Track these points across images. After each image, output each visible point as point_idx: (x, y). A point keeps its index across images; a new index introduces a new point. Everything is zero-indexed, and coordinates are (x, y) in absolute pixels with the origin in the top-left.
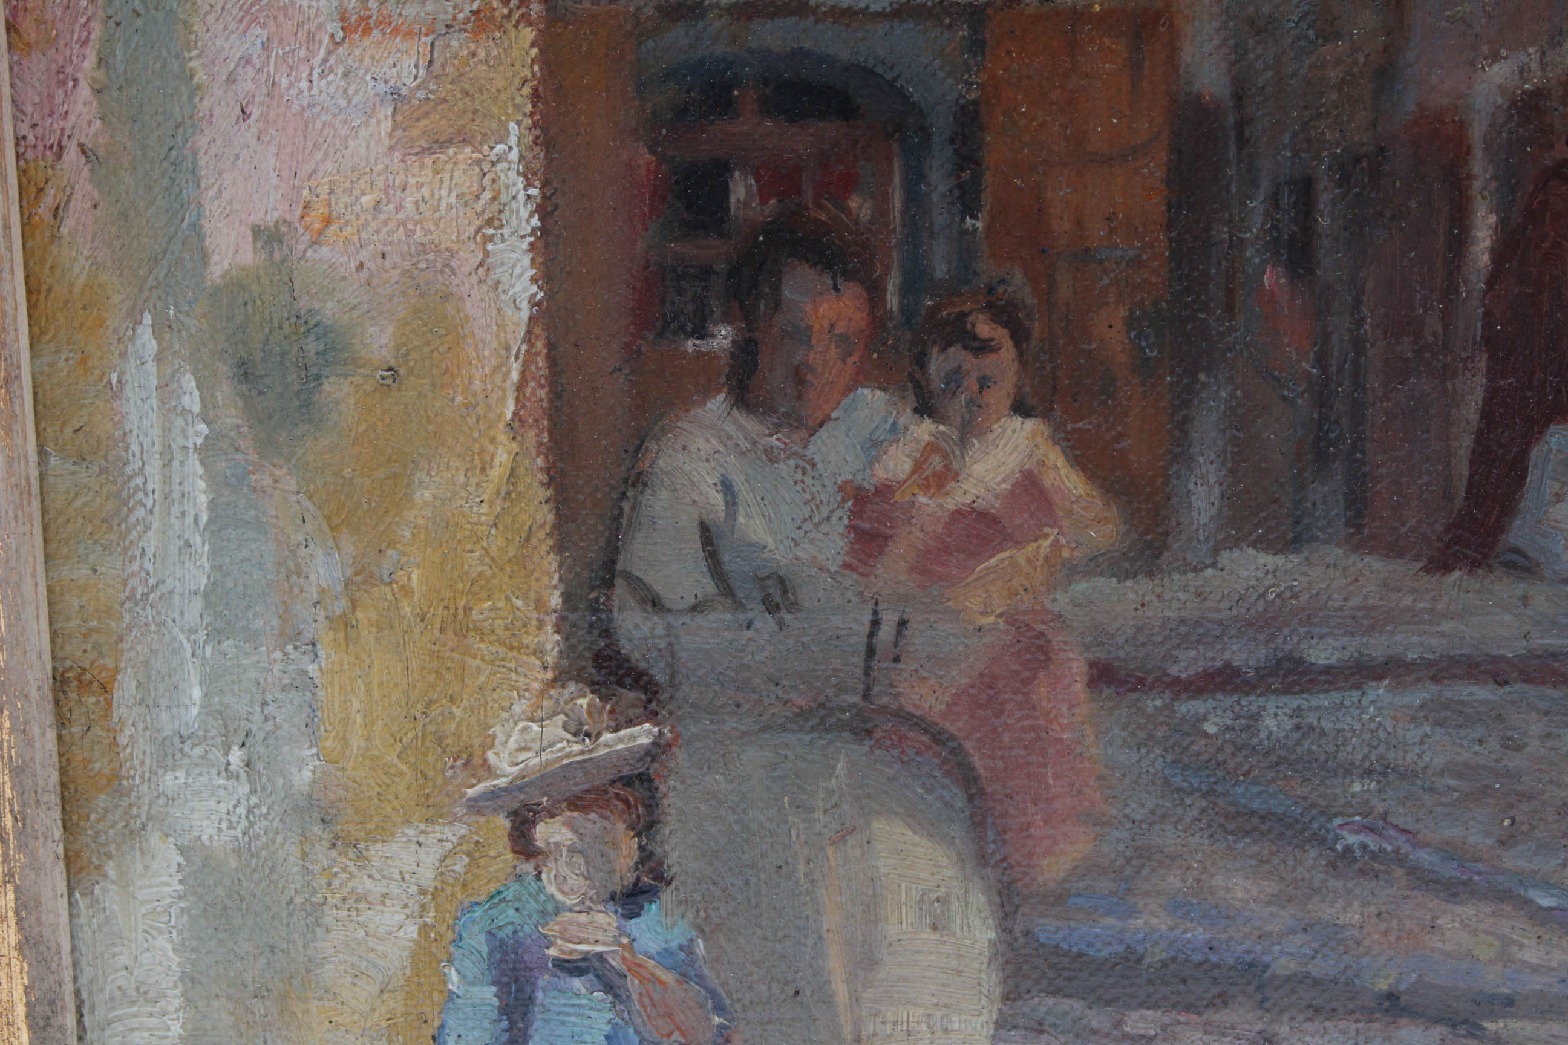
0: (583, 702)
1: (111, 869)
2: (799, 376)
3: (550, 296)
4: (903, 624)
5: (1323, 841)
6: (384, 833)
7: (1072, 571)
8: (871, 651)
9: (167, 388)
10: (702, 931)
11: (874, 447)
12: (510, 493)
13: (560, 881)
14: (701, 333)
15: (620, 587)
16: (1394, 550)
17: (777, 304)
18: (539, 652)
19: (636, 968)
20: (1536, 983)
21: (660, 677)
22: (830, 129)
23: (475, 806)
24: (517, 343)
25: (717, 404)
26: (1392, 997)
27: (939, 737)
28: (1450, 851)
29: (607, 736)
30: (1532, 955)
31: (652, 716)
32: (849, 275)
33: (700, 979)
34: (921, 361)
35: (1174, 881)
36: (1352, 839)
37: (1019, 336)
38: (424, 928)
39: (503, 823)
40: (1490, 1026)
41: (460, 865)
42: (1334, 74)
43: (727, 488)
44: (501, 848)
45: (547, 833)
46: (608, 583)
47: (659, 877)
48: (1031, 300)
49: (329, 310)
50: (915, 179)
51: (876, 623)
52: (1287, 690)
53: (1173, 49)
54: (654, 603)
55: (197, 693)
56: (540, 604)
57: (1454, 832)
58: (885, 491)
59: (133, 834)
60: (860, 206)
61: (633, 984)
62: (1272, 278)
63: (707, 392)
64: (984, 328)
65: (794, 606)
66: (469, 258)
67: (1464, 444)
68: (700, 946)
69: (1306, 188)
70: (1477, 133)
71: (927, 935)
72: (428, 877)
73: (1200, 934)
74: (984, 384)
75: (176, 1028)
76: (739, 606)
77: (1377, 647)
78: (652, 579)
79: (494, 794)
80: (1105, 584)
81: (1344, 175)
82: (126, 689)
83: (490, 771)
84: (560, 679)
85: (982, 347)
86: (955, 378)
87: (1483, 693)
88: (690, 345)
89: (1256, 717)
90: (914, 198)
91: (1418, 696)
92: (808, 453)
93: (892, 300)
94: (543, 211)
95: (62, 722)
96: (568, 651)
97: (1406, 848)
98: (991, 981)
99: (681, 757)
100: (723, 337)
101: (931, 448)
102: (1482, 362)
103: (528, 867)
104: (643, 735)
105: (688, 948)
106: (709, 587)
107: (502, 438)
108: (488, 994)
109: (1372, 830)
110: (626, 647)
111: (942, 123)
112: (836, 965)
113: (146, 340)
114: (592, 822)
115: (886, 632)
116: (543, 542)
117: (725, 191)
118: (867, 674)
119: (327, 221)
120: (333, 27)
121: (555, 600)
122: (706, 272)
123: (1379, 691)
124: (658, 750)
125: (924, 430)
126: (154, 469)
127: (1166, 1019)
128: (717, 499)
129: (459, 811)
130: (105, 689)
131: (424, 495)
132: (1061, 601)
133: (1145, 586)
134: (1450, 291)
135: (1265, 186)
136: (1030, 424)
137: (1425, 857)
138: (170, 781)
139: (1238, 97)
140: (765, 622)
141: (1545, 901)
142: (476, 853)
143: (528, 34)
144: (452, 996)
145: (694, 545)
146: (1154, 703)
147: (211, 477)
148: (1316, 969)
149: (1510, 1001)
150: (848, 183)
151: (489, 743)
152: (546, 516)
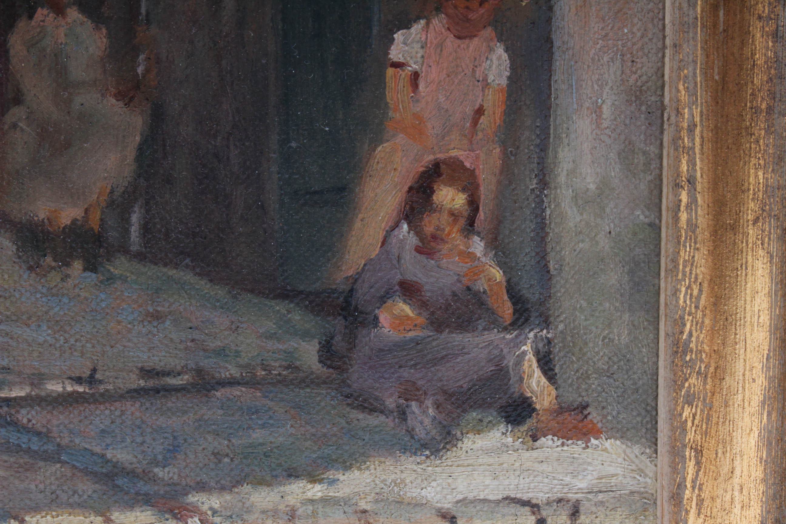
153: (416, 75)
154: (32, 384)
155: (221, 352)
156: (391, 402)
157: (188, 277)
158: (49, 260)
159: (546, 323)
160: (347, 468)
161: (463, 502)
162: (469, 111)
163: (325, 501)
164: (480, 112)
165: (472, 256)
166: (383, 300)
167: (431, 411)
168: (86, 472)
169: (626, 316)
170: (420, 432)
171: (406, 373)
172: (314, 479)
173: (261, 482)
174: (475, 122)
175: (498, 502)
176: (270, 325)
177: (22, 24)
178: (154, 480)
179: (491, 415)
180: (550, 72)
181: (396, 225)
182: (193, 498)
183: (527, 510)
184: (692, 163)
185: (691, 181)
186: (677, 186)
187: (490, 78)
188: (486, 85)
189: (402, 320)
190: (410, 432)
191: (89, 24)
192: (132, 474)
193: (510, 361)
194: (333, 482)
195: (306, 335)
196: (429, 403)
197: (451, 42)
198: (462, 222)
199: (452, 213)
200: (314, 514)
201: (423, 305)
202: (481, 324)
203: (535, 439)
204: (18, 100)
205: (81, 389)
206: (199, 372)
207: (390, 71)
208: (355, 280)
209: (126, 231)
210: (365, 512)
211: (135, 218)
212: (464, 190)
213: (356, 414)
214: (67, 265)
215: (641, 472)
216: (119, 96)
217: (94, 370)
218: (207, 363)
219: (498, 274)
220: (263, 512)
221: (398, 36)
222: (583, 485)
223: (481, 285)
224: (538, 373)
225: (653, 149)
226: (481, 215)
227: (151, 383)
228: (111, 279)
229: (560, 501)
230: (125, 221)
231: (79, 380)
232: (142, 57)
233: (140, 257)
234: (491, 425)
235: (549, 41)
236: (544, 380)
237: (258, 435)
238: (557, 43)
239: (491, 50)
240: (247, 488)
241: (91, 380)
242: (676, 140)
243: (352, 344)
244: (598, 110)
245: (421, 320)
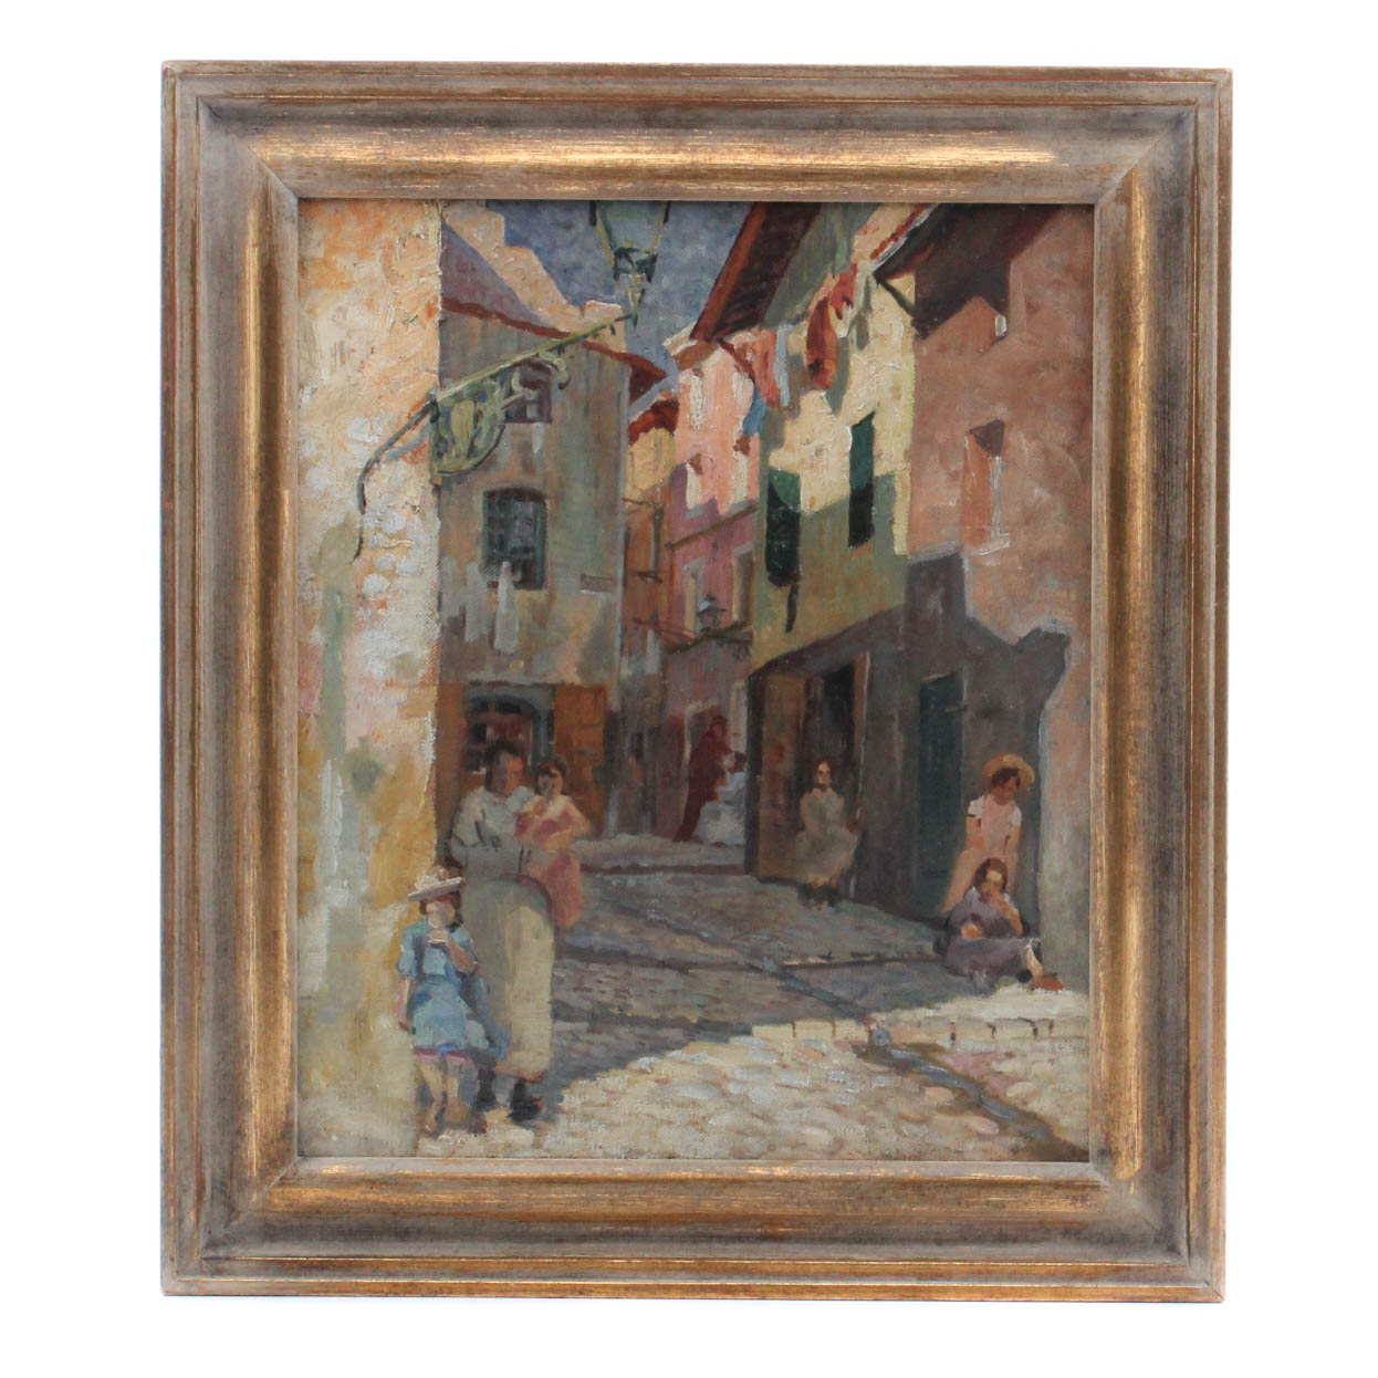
0: (442, 871)
1: (309, 914)
2: (504, 783)
3: (438, 757)
4: (530, 852)
5: (645, 916)
6: (385, 906)
7: (577, 838)
8: (521, 859)
9: (334, 780)
10: (473, 938)
11: (523, 803)
12: (424, 812)
13: (434, 922)
14: (478, 769)
15: (453, 839)
16: (665, 836)
17: (498, 762)
18: (429, 855)
19: (453, 946)
20: (701, 959)
21: (463, 863)
22: (513, 716)
23: (411, 899)
24: (428, 772)
25: (482, 788)
26: (663, 962)
27: (538, 883)
28: (679, 920)
29: (448, 881)
30: (701, 951)
31: (460, 875)
32: (517, 755)
33: (472, 952)
34: (537, 779)
35: (603, 926)
36: (652, 916)
37: (563, 774)
38: (395, 934)
39: (418, 904)
40: (690, 971)
41: (405, 916)
42: (648, 706)
43: (483, 812)
44: (418, 913)
45: (431, 907)
46: (450, 838)
47: (461, 922)
48: (565, 762)
49: (378, 761)
50: (536, 730)
51: (522, 852)
52: (635, 873)
53: (605, 699)
54: (462, 844)
55: (336, 864)
56: (431, 842)
57: (680, 915)
58: (526, 815)
59: (316, 903)
60: (521, 737)
61: (452, 952)
62: (631, 760)
63: (478, 785)
64: (554, 771)
65: (501, 846)
66: (415, 749)
67: (683, 807)
68: (471, 941)
69: (640, 737)
70: (686, 722)
71: (534, 940)
72: (397, 919)
73: (609, 942)
74: (553, 786)
75: (325, 960)
76: (485, 845)
77: (660, 862)
78: (463, 837)
79: (416, 896)
80: (585, 842)
81: (651, 732)
82: (317, 862)
83: (415, 889)
84: (434, 864)
85: (553, 776)
86: (545, 785)
87: (687, 876)
88: (475, 773)
89: (626, 881)
90: (536, 736)
91: (670, 876)
92: (507, 803)
93: (529, 763)
94: (437, 735)
95: (299, 871)
96: (438, 857)
97: (667, 919)
98: (552, 954)
99: (467, 888)
100: (483, 771)
101: (539, 803)
102: (687, 784)
103: (424, 917)
104: (458, 880)
105: (468, 941)
106: (477, 839)
107: (423, 796)
108: (412, 954)
109: (657, 913)
110: (454, 855)
111: (544, 716)
112: (509, 947)
113: (329, 766)
114: (442, 905)
115: (525, 854)
116: (433, 825)
117: (485, 732)
118: (520, 865)
119: (379, 736)
120: (384, 685)
121: (435, 842)
122: (479, 754)
123: (660, 874)
124: (461, 885)
125: (537, 798)
126: (328, 801)
127: (600, 966)
128: (480, 815)
129: (407, 900)
130: (311, 862)
131: (400, 811)
132: (573, 847)
133: (596, 843)
134: (679, 765)
135: (629, 735)
136: (566, 797)
137: (672, 921)
138: (328, 889)
139: (623, 711)
140: (492, 850)
141: (706, 935)
142: (410, 912)
143: (435, 688)
144: (401, 954)
145: (474, 827)
146: (598, 876)
147: (344, 805)
148: (642, 953)
149: (696, 964)
150: (519, 731)
151: (416, 881)
152: (434, 819)
153: (979, 821)
154: (803, 959)
155: (889, 945)
156: (966, 971)
157: (873, 909)
158: (812, 901)
159: (1038, 934)
160: (945, 1002)
161: (999, 1020)
162: (1003, 836)
163: (934, 1018)
164: (1008, 837)
165: (1005, 903)
166: (963, 922)
167: (985, 976)
168: (824, 1001)
169: (1075, 932)
170: (979, 985)
171: (974, 957)
172: (929, 1007)
173: (904, 1008)
174: (1006, 842)
175: (1015, 1020)
176: (911, 933)
177: (806, 795)
178: (856, 1006)
179: (1011, 979)
180: (1039, 820)
181: (970, 888)
182: (873, 1015)
183: (1028, 1024)
184: (1101, 862)
185: (1101, 868)
186: (1096, 871)
187: (1013, 822)
188: (1011, 825)
189: (970, 933)
190: (975, 986)
191: (835, 795)
192: (846, 1003)
193: (1021, 952)
194: (939, 1009)
195: (928, 938)
196: (984, 971)
197: (996, 806)
198: (1000, 887)
199: (995, 883)
200: (929, 1024)
201: (982, 925)
202: (1008, 935)
203: (1032, 989)
204: (803, 828)
205: (824, 961)
206: (878, 955)
207: (968, 818)
208: (951, 912)
209: (848, 889)
210: (953, 1023)
211: (853, 882)
212: (1000, 872)
213: (950, 977)
214: (821, 903)
215: (1082, 1006)
216: (848, 827)
217: (830, 953)
218: (882, 951)
219: (1016, 912)
220: (906, 1022)
221: (972, 803)
222: (1055, 1012)
223: (1008, 917)
224: (1034, 958)
225: (1086, 856)
226: (1009, 884)
227: (856, 960)
228: (839, 911)
229: (1044, 1020)
230: (848, 883)
231: (822, 957)
232: (859, 811)
233: (854, 901)
234: (1012, 983)
235: (1039, 807)
236: (1037, 962)
237: (905, 985)
238: (1042, 807)
239: (1013, 810)
240: (898, 1011)
241: (828, 957)
242: (1095, 850)
243: (948, 941)
244: (1061, 837)
245: (980, 932)
